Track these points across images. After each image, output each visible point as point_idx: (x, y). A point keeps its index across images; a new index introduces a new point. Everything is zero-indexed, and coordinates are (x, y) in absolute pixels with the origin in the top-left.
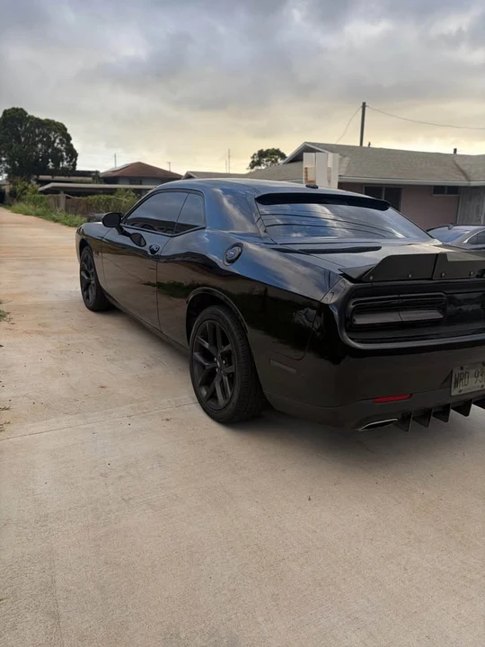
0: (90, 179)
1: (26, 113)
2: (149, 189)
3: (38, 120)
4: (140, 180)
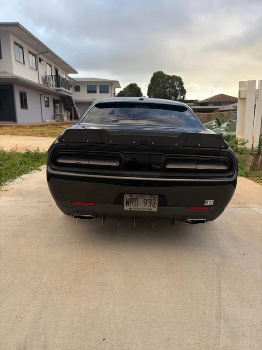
0: (192, 104)
1: (163, 73)
2: (219, 108)
3: (168, 76)
4: (220, 104)
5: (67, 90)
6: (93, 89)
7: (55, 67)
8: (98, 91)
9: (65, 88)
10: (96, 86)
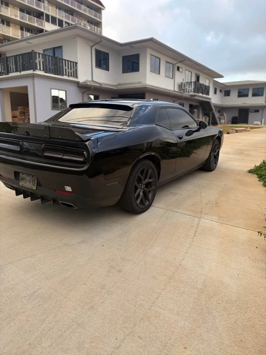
5: (204, 96)
6: (245, 93)
7: (196, 74)
8: (250, 94)
9: (203, 93)
10: (249, 89)
